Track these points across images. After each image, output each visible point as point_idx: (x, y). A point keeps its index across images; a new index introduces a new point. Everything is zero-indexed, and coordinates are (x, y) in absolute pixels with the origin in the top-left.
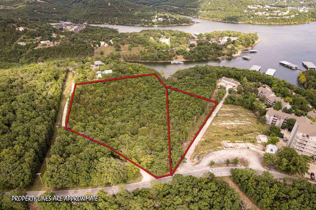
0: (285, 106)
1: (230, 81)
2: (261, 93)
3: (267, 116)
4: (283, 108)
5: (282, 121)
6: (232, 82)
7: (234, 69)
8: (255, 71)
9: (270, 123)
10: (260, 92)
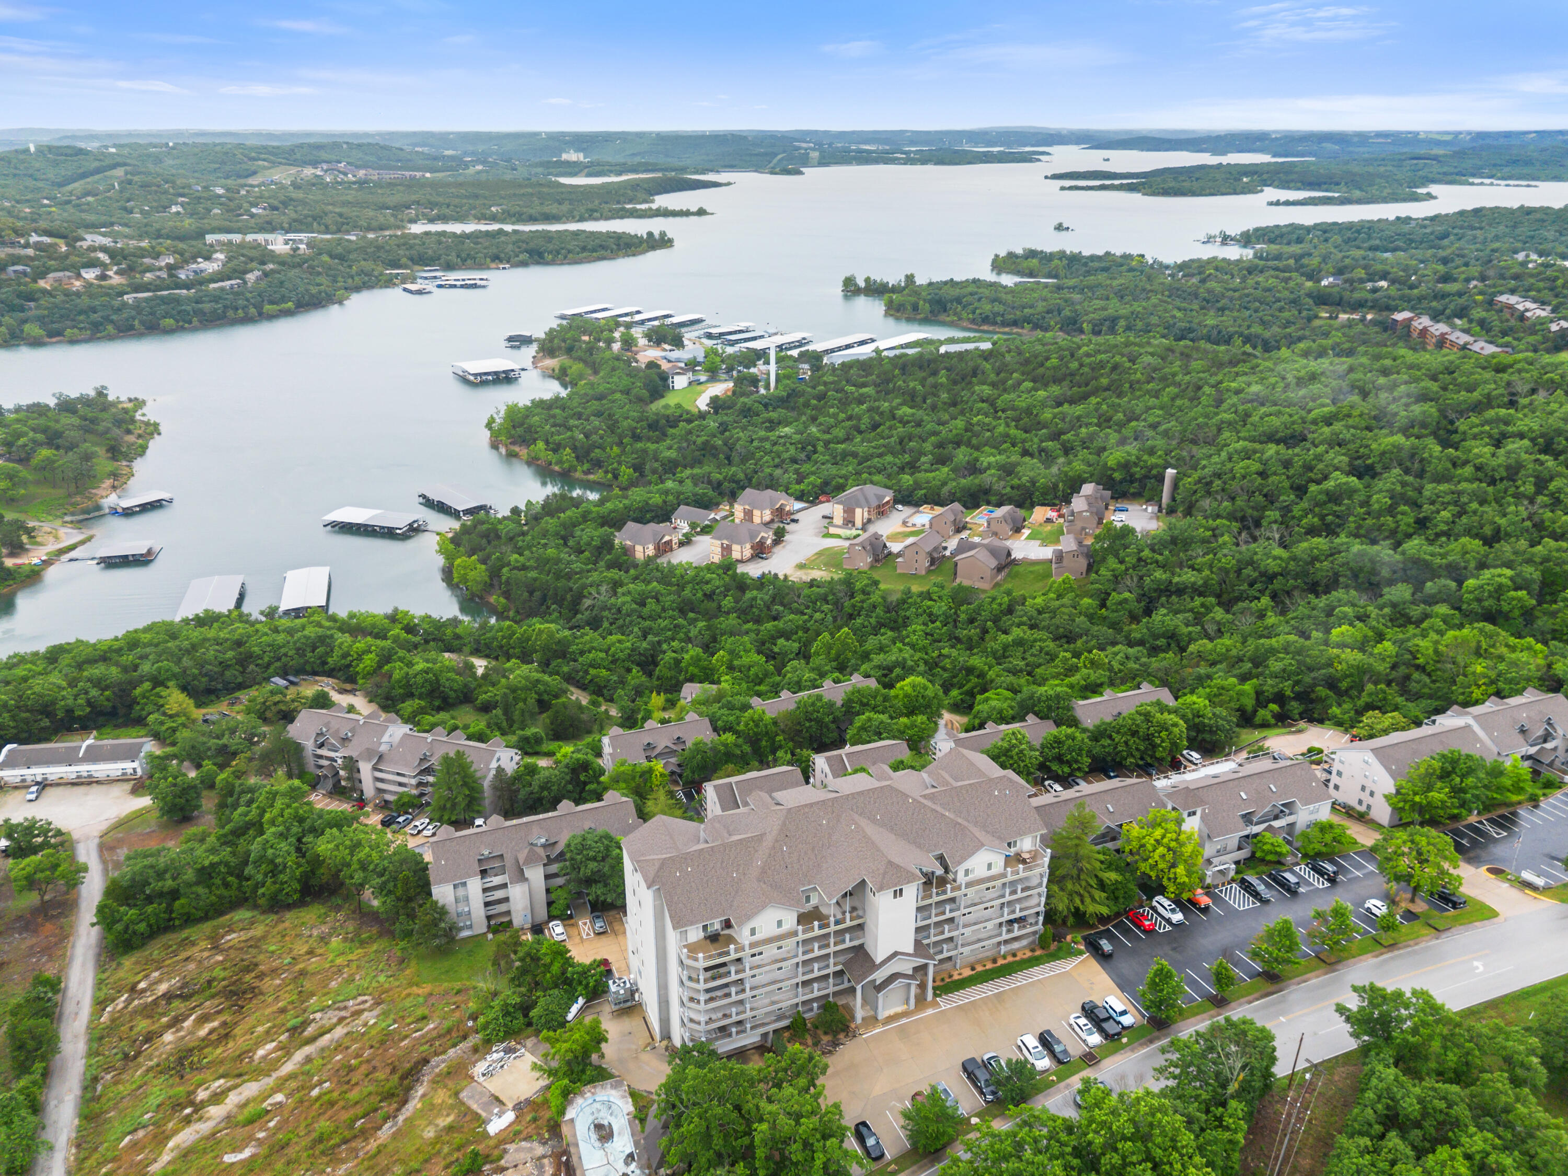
0: (494, 765)
1: (70, 759)
2: (324, 752)
3: (443, 893)
4: (486, 784)
5: (536, 875)
6: (93, 756)
7: (65, 660)
8: (207, 620)
9: (480, 926)
10: (309, 744)
